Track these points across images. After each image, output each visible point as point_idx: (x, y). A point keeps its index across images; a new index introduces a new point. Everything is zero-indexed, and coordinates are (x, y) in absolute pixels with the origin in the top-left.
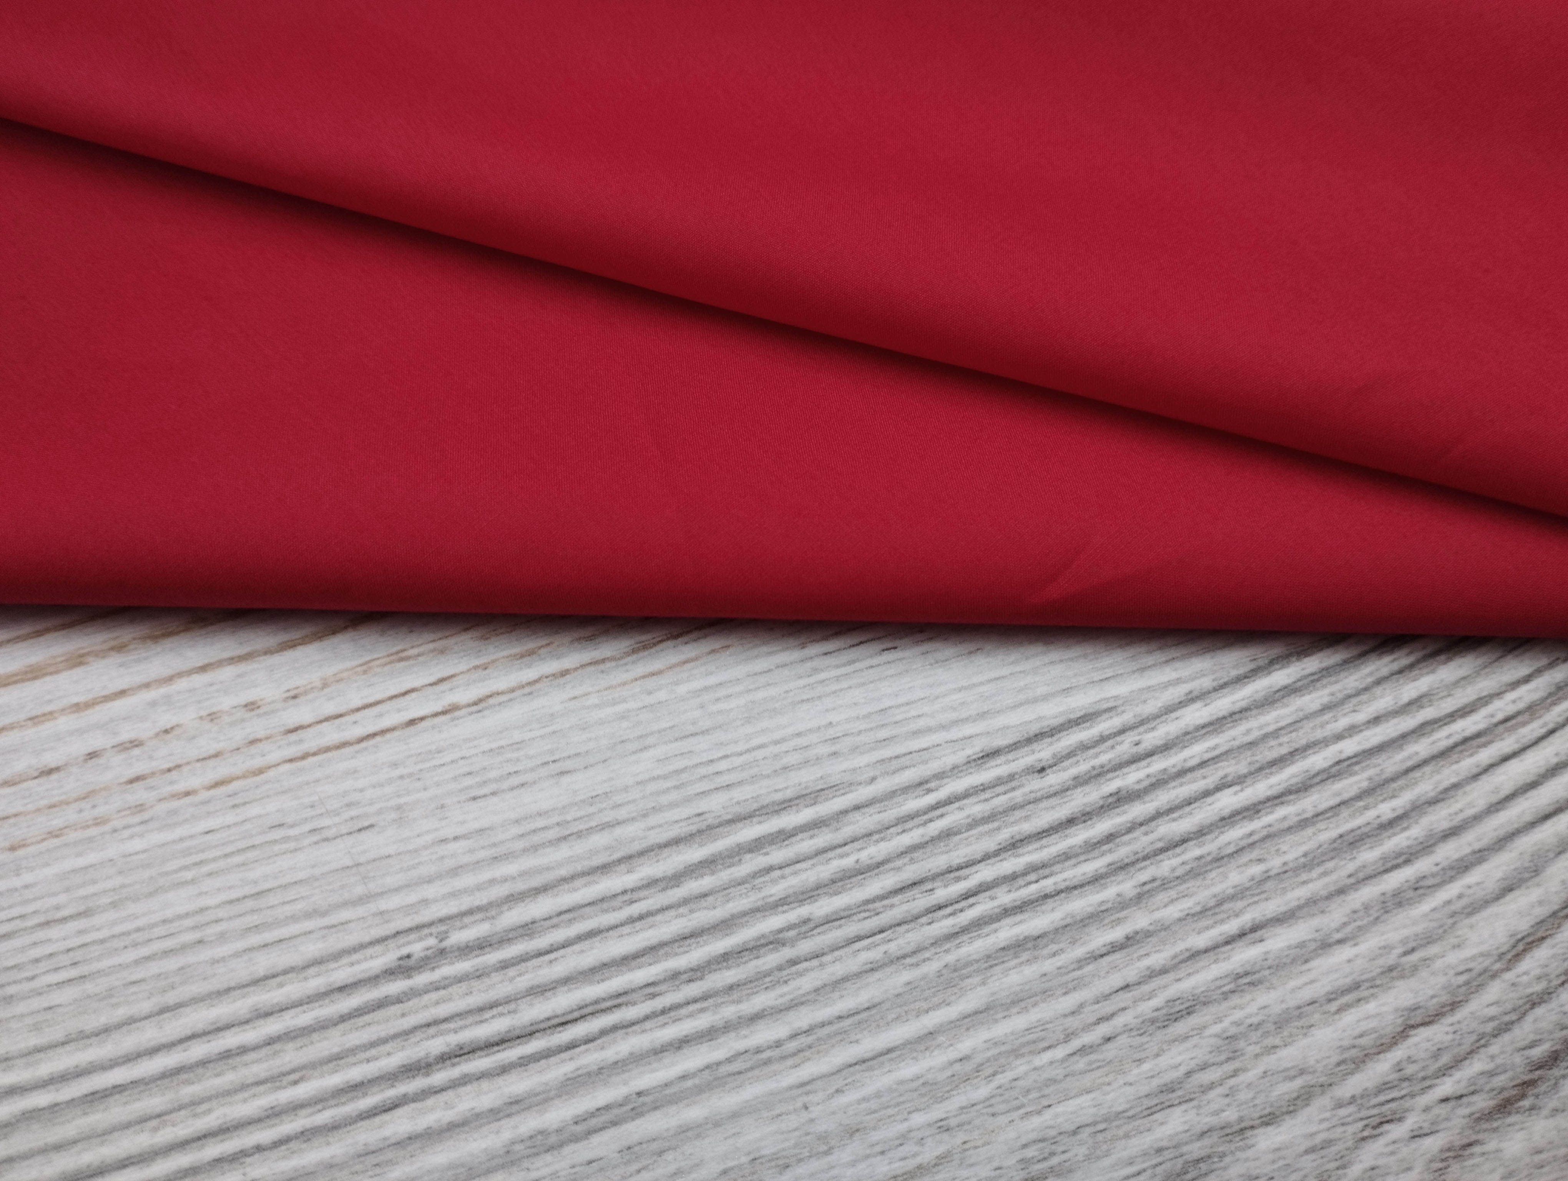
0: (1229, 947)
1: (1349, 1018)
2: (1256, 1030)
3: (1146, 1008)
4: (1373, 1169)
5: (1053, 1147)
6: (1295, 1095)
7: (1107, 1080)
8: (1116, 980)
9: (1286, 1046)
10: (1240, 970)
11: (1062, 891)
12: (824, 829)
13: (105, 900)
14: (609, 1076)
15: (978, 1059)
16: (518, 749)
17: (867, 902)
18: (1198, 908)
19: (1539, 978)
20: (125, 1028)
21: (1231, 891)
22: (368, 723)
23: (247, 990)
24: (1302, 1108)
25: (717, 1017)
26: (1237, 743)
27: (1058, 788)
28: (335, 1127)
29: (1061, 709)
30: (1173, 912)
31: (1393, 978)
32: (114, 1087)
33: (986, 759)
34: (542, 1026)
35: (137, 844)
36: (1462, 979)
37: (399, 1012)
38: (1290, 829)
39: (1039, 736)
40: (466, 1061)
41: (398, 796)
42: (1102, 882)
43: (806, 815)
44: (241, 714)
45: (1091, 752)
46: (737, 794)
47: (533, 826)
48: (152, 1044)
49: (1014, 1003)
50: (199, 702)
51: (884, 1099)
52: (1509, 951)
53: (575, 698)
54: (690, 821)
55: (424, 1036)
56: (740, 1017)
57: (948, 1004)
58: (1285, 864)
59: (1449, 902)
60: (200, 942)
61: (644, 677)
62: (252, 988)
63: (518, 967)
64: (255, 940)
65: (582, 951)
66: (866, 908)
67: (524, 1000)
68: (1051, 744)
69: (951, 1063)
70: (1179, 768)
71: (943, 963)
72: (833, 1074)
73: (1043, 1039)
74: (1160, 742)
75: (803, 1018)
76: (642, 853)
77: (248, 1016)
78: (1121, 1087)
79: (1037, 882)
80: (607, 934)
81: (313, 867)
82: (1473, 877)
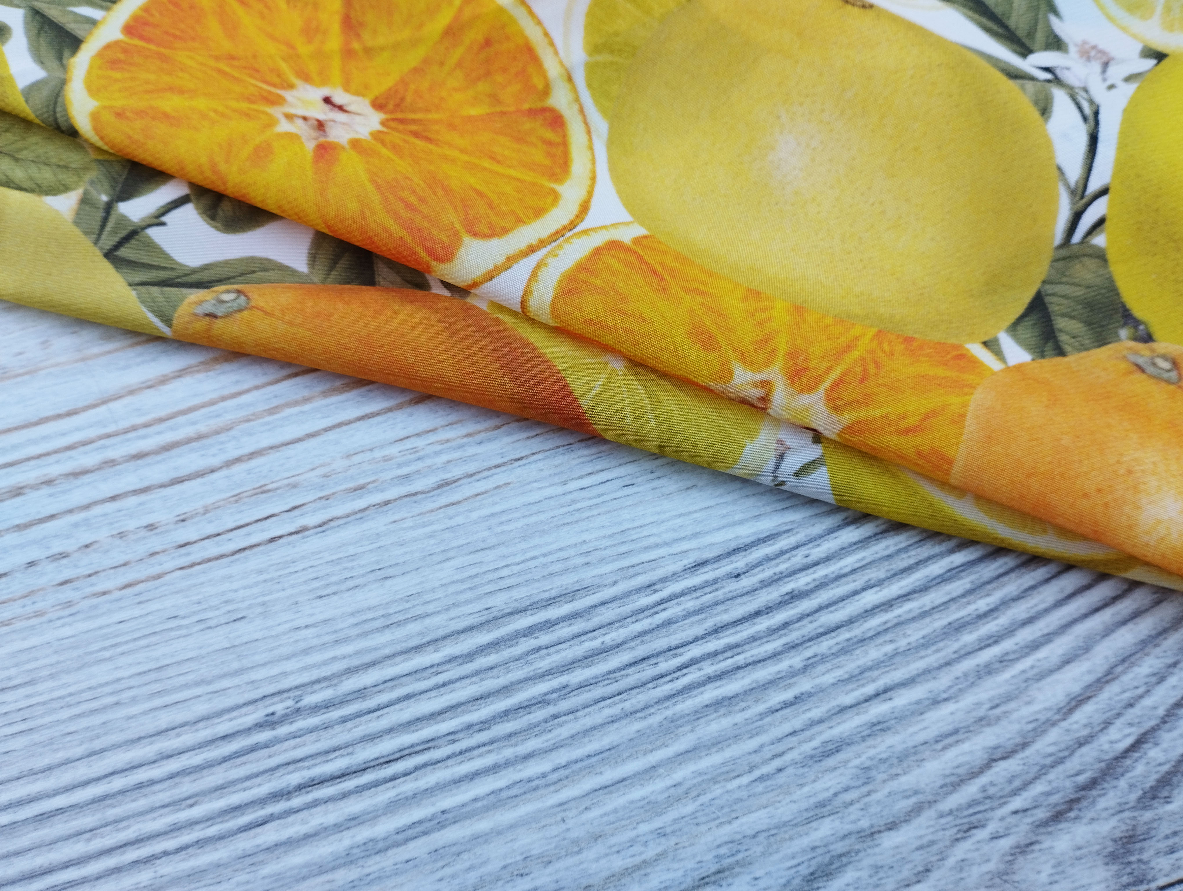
0: (867, 704)
1: (951, 754)
2: (884, 763)
3: (807, 748)
4: (963, 860)
5: (739, 847)
6: (910, 809)
7: (778, 799)
8: (787, 728)
9: (905, 774)
10: (875, 720)
11: (750, 664)
12: (579, 619)
13: (45, 672)
14: (421, 799)
15: (688, 784)
16: (353, 560)
17: (610, 672)
18: (847, 676)
19: (1085, 726)
20: (63, 767)
21: (870, 663)
22: (239, 540)
23: (153, 739)
24: (915, 817)
25: (500, 756)
26: (878, 556)
27: (749, 589)
28: (221, 838)
29: (752, 530)
30: (829, 679)
31: (982, 726)
32: (57, 810)
33: (697, 568)
34: (373, 764)
35: (67, 631)
36: (1030, 727)
37: (267, 755)
38: (913, 619)
39: (736, 551)
40: (317, 789)
41: (264, 595)
42: (779, 657)
43: (566, 609)
44: (143, 533)
45: (774, 562)
46: (515, 594)
47: (364, 617)
48: (84, 778)
49: (714, 744)
50: (111, 524)
51: (619, 814)
52: (1064, 707)
53: (395, 522)
54: (481, 614)
55: (286, 771)
56: (516, 757)
57: (667, 746)
58: (909, 644)
59: (1024, 671)
60: (117, 704)
61: (447, 506)
62: (157, 738)
63: (354, 721)
64: (158, 702)
65: (401, 710)
66: (608, 677)
67: (359, 745)
68: (745, 556)
69: (668, 788)
70: (836, 574)
71: (663, 716)
72: (583, 796)
73: (733, 771)
74: (824, 555)
75: (562, 757)
76: (445, 638)
77: (155, 758)
78: (787, 804)
79: (732, 657)
80: (419, 697)
81: (201, 648)
82: (1042, 653)
